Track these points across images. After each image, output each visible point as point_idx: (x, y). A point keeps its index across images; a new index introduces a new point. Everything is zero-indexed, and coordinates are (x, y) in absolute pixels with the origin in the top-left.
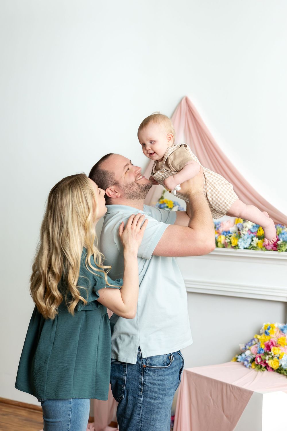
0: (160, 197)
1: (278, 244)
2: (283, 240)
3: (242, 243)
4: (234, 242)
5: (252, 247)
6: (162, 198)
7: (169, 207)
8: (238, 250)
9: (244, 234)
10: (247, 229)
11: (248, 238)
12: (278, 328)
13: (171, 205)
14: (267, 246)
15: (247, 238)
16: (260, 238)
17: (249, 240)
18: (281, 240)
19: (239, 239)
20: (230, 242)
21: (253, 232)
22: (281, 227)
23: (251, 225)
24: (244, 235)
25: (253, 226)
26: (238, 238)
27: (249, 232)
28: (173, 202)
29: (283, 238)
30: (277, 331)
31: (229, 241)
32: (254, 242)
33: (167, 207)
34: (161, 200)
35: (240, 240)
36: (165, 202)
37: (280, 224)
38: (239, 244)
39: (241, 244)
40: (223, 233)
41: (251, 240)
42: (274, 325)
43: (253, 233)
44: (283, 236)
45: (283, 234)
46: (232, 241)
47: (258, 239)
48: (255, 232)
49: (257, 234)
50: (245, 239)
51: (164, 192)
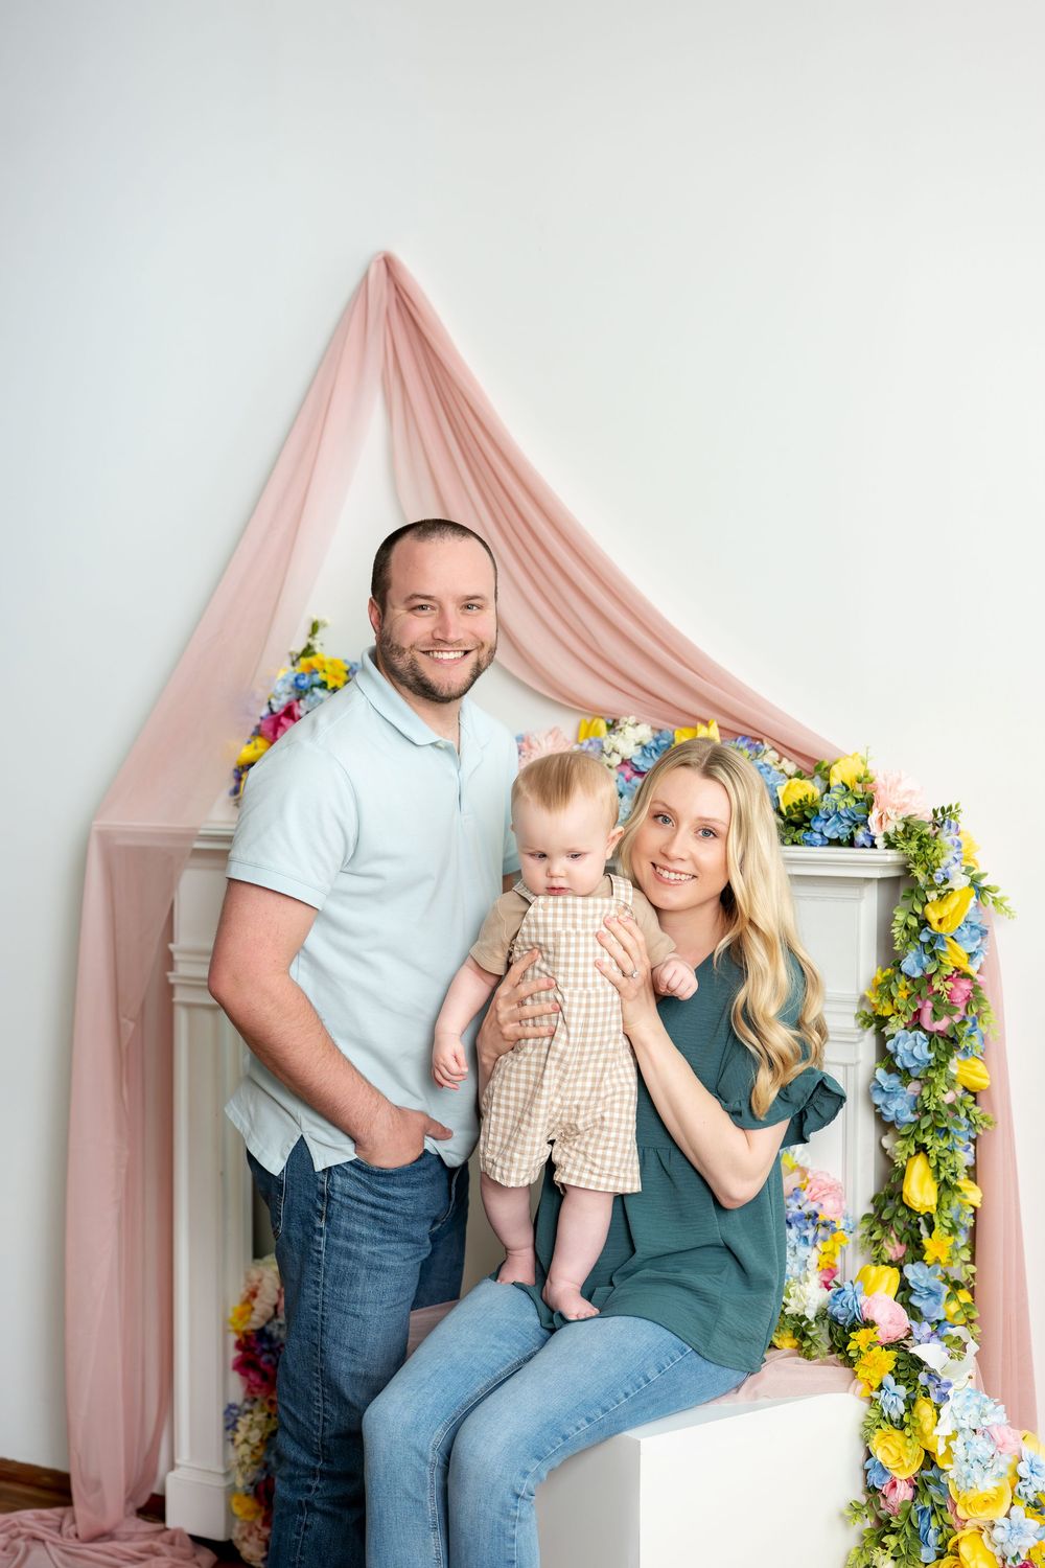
0: (299, 649)
6: (308, 651)
7: (330, 686)
10: (616, 760)
13: (336, 677)
22: (749, 746)
27: (628, 772)
28: (347, 667)
33: (323, 685)
34: (303, 661)
36: (316, 665)
37: (745, 737)
51: (315, 627)
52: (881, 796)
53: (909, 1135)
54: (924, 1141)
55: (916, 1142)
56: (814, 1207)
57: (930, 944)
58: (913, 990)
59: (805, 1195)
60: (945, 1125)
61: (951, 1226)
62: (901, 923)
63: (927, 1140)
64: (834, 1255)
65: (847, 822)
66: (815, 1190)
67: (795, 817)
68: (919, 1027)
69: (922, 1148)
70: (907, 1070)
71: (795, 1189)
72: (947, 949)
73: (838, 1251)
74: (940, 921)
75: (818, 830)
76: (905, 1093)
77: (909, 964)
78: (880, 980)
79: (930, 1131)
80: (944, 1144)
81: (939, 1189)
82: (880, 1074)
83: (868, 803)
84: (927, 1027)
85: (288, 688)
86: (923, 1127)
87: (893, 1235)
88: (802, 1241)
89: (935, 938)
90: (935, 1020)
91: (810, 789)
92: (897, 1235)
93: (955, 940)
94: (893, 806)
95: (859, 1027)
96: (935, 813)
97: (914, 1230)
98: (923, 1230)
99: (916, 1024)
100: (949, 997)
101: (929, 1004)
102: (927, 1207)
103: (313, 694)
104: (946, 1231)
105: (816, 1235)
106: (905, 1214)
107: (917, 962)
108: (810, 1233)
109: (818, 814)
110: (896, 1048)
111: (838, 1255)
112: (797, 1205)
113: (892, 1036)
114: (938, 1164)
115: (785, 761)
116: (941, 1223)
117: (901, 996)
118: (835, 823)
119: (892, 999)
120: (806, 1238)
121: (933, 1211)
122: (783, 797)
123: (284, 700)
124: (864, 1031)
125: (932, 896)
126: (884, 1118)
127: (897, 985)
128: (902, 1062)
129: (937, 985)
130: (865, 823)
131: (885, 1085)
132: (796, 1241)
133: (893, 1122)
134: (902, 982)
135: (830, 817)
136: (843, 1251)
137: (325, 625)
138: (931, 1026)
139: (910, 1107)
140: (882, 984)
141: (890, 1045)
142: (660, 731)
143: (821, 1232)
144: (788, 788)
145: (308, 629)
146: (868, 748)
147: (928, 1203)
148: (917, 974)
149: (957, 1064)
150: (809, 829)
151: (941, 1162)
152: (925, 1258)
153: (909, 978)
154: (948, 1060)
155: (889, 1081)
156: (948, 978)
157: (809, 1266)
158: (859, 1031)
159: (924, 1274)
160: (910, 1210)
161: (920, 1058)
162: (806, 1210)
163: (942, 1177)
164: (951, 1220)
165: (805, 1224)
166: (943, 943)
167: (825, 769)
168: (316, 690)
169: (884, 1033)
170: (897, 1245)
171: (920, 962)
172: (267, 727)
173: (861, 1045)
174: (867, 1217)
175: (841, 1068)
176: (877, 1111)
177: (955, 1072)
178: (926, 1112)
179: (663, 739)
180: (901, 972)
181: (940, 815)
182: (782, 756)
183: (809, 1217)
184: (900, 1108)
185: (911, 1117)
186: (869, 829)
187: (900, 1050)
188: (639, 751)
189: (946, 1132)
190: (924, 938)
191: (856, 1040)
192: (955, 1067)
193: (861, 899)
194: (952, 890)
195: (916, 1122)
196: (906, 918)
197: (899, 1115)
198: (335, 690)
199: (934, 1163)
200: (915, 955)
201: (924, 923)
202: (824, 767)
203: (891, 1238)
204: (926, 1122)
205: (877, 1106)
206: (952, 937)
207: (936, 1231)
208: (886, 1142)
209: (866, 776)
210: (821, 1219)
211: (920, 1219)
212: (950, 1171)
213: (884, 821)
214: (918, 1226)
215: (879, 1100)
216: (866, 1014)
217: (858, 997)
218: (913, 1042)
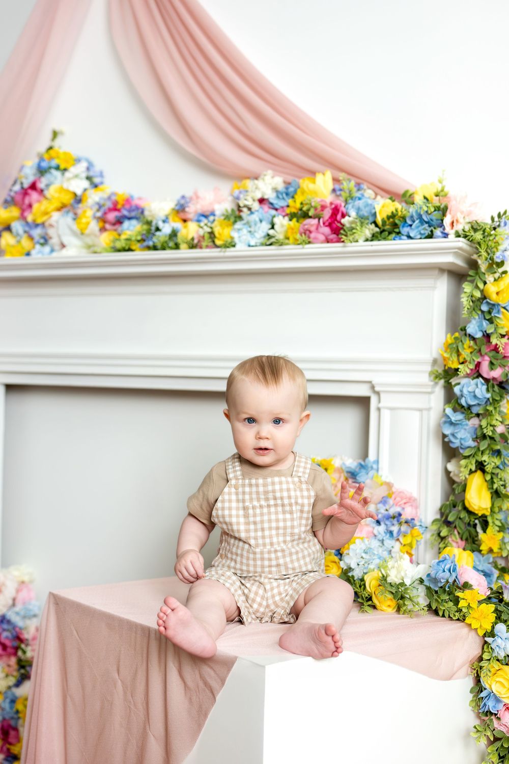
0: (44, 149)
1: (343, 225)
2: (357, 213)
3: (245, 231)
4: (223, 232)
5: (269, 240)
6: (51, 148)
7: (62, 167)
8: (230, 252)
9: (250, 209)
11: (261, 221)
12: (340, 470)
13: (67, 162)
14: (310, 232)
15: (257, 219)
16: (292, 216)
17: (265, 227)
18: (353, 214)
19: (235, 222)
20: (212, 235)
21: (277, 206)
23: (270, 187)
24: (249, 212)
25: (277, 192)
26: (232, 219)
27: (266, 208)
28: (74, 156)
29: (358, 210)
30: (340, 477)
31: (209, 230)
32: (276, 227)
33: (57, 168)
35: (238, 225)
36: (55, 155)
38: (235, 235)
39: (239, 237)
40: (196, 218)
41: (270, 226)
42: (332, 463)
43: (276, 210)
44: (357, 203)
45: (360, 199)
46: (217, 230)
47: (287, 218)
48: (282, 207)
49: (288, 211)
50: (252, 224)
51: (55, 134)
52: (452, 205)
53: (471, 455)
54: (483, 459)
55: (477, 461)
56: (398, 509)
57: (490, 312)
58: (476, 347)
59: (391, 501)
60: (498, 447)
61: (500, 525)
62: (468, 295)
63: (485, 458)
64: (412, 548)
65: (426, 226)
66: (398, 499)
67: (387, 227)
68: (479, 376)
69: (481, 467)
70: (469, 407)
71: (383, 498)
72: (500, 316)
73: (414, 542)
74: (497, 293)
75: (406, 234)
76: (467, 425)
77: (473, 328)
78: (450, 341)
79: (487, 452)
80: (497, 461)
81: (492, 498)
82: (449, 411)
83: (444, 211)
84: (485, 375)
85: (34, 171)
86: (481, 449)
87: (456, 532)
88: (388, 535)
89: (492, 306)
90: (492, 369)
91: (398, 206)
92: (459, 533)
93: (507, 310)
94: (462, 212)
95: (432, 381)
96: (493, 219)
97: (472, 529)
98: (479, 529)
99: (477, 373)
100: (503, 349)
101: (487, 358)
102: (484, 509)
103: (50, 173)
104: (497, 529)
105: (400, 529)
106: (465, 517)
107: (478, 327)
108: (395, 529)
109: (406, 222)
110: (461, 391)
111: (414, 546)
112: (385, 508)
113: (459, 384)
114: (492, 478)
115: (379, 197)
116: (493, 523)
117: (466, 353)
118: (418, 227)
119: (459, 354)
120: (391, 533)
121: (488, 513)
122: (380, 213)
123: (31, 179)
124: (436, 383)
125: (490, 278)
126: (451, 445)
127: (463, 344)
128: (466, 402)
129: (494, 340)
130: (441, 225)
131: (453, 419)
132: (384, 535)
133: (458, 447)
134: (468, 342)
135: (414, 222)
136: (418, 546)
137: (62, 133)
138: (488, 374)
139: (472, 436)
140: (450, 344)
141: (457, 390)
142: (289, 184)
143: (404, 528)
144: (383, 207)
145: (49, 135)
146: (444, 171)
147: (484, 506)
148: (479, 335)
149: (506, 405)
150: (399, 233)
151: (494, 476)
152: (481, 548)
153: (473, 338)
154: (501, 400)
155: (456, 417)
156: (503, 336)
157: (393, 555)
158: (432, 383)
159: (480, 561)
160: (470, 513)
161: (480, 397)
162: (393, 511)
163: (495, 486)
164: (500, 521)
165: (391, 522)
166: (499, 312)
167: (410, 195)
168: (54, 172)
169: (451, 383)
170: (459, 540)
171: (480, 326)
172: (19, 198)
173: (432, 396)
174: (435, 521)
175: (417, 414)
176: (446, 440)
177: (505, 411)
178: (484, 437)
179: (292, 187)
180: (466, 335)
181: (496, 219)
182: (376, 194)
183: (394, 517)
184: (464, 436)
185: (473, 444)
186: (444, 229)
187: (465, 391)
188: (274, 195)
189: (498, 453)
190: (485, 308)
191: (429, 390)
192: (505, 408)
193: (434, 288)
194: (505, 272)
195: (475, 447)
196: (472, 291)
197: (463, 442)
198: (65, 170)
199: (488, 477)
200: (477, 322)
201: (484, 297)
202: (408, 194)
203: (455, 535)
204: (484, 445)
205: (444, 436)
206: (504, 308)
207: (489, 530)
208: (450, 467)
209: (442, 191)
210: (403, 518)
211: (477, 521)
212: (502, 483)
213: (454, 224)
214: (475, 526)
215: (448, 431)
216: (437, 371)
217: (432, 359)
218: (474, 386)
